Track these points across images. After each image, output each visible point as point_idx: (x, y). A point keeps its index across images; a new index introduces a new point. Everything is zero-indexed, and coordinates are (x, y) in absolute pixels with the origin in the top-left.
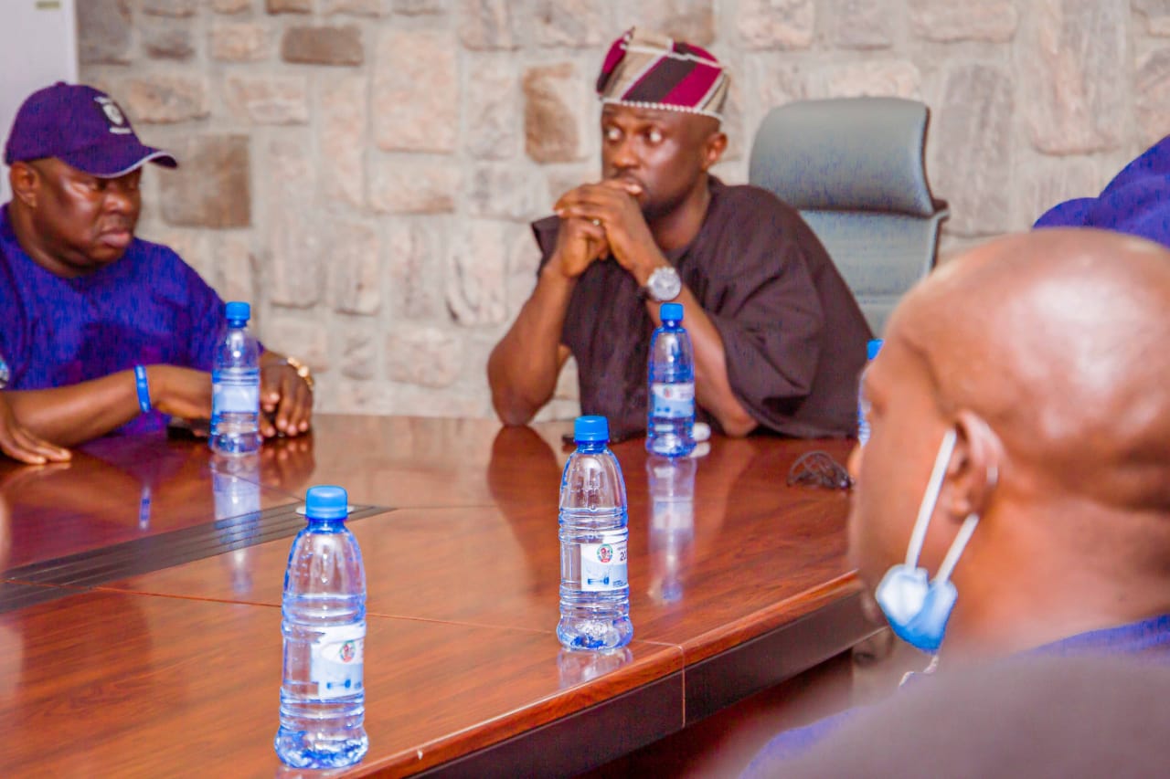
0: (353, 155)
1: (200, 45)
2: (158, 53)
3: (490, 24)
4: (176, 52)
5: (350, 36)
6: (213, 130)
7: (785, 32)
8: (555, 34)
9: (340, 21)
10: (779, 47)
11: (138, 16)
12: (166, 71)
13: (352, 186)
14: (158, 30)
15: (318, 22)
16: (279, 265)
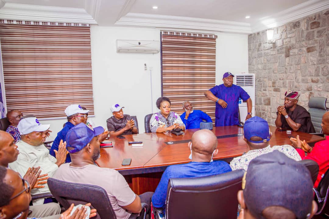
0: (279, 99)
1: (267, 89)
2: (264, 90)
3: (291, 88)
4: (265, 90)
5: (279, 89)
6: (268, 97)
7: (319, 89)
8: (297, 89)
9: (278, 88)
10: (319, 91)
11: (262, 87)
12: (264, 92)
13: (279, 102)
14: (264, 88)
15: (276, 88)
16: (272, 109)
